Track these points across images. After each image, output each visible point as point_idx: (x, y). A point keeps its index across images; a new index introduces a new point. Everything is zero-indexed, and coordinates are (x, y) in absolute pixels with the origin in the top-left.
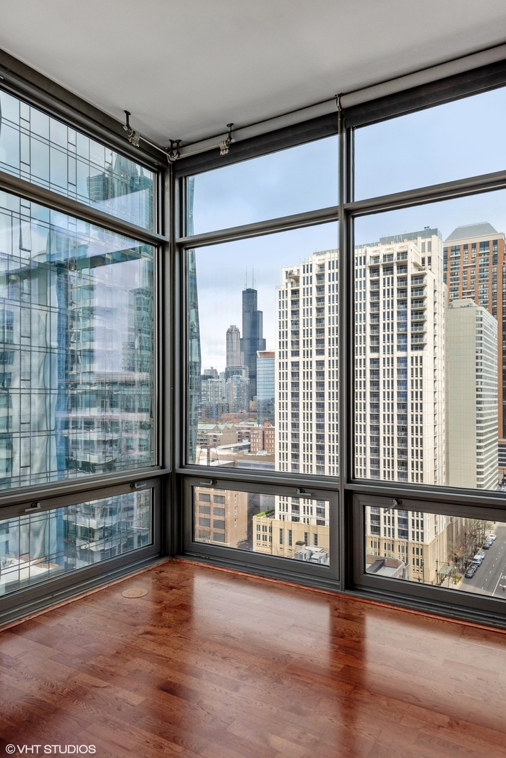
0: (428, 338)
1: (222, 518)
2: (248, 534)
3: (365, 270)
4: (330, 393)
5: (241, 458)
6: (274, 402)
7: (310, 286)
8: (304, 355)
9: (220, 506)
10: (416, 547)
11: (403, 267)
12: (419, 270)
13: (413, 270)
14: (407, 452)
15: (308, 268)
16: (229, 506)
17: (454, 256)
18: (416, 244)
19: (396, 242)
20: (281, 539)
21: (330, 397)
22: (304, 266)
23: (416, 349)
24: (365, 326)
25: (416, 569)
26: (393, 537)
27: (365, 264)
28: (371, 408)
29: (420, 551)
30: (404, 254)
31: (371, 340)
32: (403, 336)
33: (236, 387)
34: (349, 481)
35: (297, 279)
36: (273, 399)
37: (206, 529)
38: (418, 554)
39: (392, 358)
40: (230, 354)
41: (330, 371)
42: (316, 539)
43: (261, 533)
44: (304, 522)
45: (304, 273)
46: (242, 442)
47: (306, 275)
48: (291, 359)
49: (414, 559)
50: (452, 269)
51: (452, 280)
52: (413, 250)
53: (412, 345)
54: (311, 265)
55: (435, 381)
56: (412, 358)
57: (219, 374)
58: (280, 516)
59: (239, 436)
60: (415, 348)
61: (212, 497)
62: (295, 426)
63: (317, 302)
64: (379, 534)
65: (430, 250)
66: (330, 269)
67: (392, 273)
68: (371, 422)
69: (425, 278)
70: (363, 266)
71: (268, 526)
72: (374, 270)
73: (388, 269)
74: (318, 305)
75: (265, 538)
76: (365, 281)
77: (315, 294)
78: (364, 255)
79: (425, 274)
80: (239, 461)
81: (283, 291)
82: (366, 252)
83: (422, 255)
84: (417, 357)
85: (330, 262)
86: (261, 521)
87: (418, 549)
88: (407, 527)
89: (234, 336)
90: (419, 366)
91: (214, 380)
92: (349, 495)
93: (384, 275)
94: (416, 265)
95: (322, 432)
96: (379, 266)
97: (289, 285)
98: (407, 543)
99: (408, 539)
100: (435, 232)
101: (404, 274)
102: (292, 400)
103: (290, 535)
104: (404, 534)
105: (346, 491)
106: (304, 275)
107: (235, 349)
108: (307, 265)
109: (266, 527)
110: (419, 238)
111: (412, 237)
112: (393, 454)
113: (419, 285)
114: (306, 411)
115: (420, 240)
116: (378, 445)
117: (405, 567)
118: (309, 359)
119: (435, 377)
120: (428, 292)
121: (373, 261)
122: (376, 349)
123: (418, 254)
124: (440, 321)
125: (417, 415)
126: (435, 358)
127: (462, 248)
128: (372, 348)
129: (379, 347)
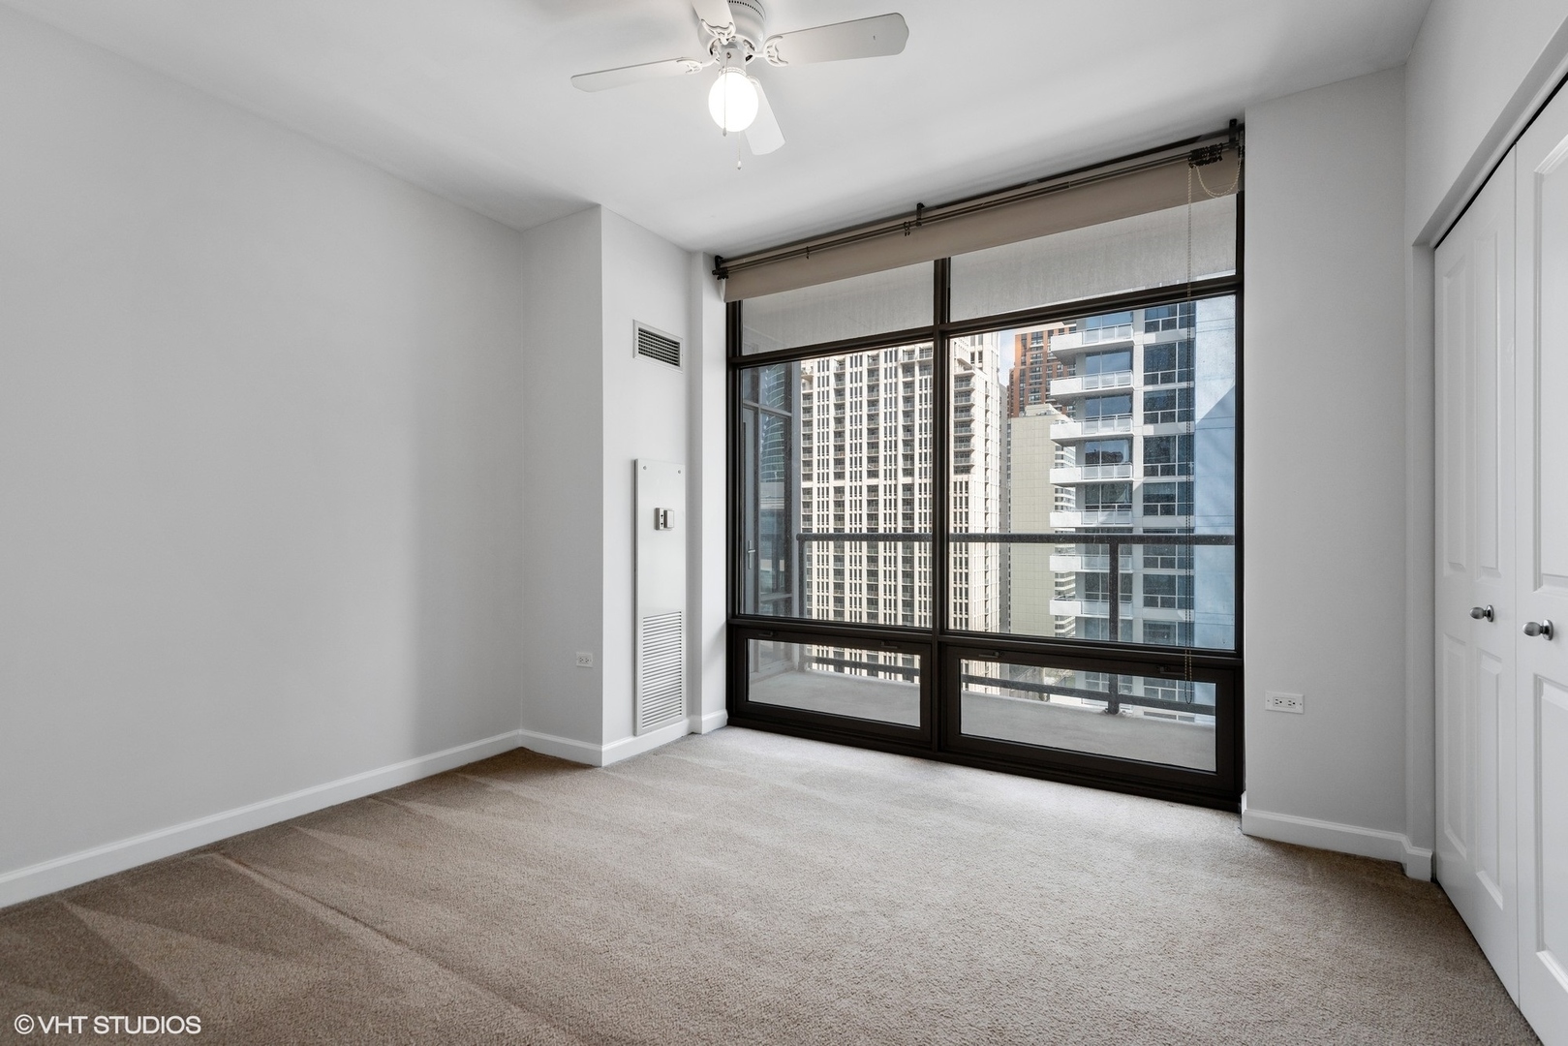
0: (977, 458)
3: (896, 368)
7: (826, 388)
12: (965, 369)
13: (957, 369)
15: (824, 365)
17: (1035, 345)
22: (819, 362)
24: (896, 441)
27: (896, 361)
31: (904, 460)
35: (810, 379)
45: (819, 371)
47: (822, 374)
50: (1032, 363)
51: (1032, 378)
53: (956, 468)
54: (828, 361)
56: (955, 483)
60: (959, 470)
63: (836, 410)
65: (981, 343)
66: (852, 367)
67: (931, 373)
68: (904, 567)
69: (973, 380)
70: (894, 364)
72: (908, 368)
73: (926, 367)
74: (837, 414)
76: (896, 384)
77: (832, 398)
79: (972, 375)
83: (970, 349)
84: (961, 483)
90: (964, 495)
93: (920, 375)
94: (961, 364)
96: (914, 363)
106: (818, 375)
113: (964, 388)
114: (821, 553)
119: (986, 509)
120: (977, 398)
121: (906, 357)
122: (909, 472)
123: (966, 347)
124: (995, 435)
125: (961, 558)
126: (986, 484)
127: (1046, 335)
128: (904, 470)
129: (913, 469)
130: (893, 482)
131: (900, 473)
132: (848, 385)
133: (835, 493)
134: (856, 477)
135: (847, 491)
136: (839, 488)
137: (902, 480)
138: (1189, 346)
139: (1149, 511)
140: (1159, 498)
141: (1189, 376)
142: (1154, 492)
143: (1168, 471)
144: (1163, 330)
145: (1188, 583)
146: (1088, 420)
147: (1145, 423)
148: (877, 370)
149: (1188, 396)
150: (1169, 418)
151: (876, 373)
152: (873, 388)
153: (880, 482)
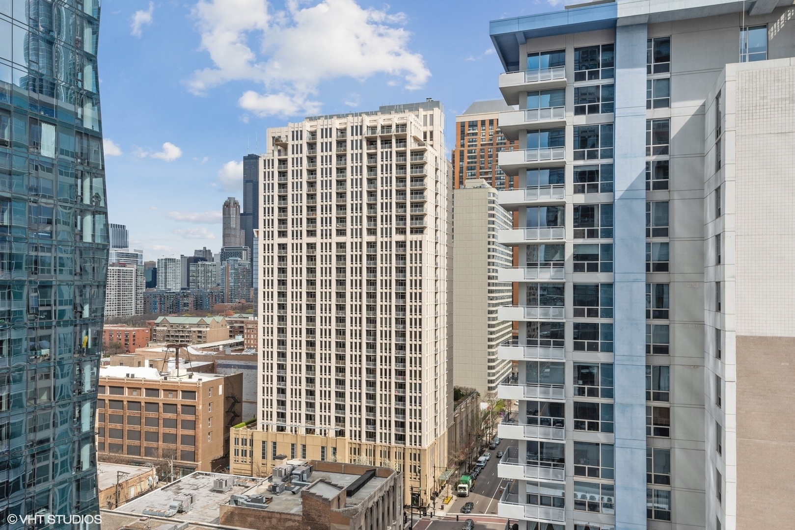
0: (429, 221)
1: (190, 432)
2: (224, 450)
3: (361, 141)
4: (322, 280)
5: (222, 358)
7: (300, 155)
8: (293, 236)
9: (190, 417)
10: (414, 452)
11: (402, 140)
12: (420, 145)
13: (413, 144)
14: (405, 347)
15: (297, 135)
16: (201, 417)
17: (471, 131)
18: (417, 116)
19: (396, 112)
20: (263, 454)
21: (322, 286)
22: (293, 132)
23: (416, 232)
24: (361, 204)
25: (413, 477)
26: (390, 442)
27: (361, 134)
28: (367, 298)
29: (417, 456)
30: (404, 126)
31: (368, 221)
32: (401, 218)
33: (233, 271)
35: (285, 146)
37: (171, 447)
38: (415, 459)
39: (391, 242)
40: (227, 232)
41: (322, 256)
42: (304, 450)
43: (240, 447)
44: (292, 431)
45: (293, 140)
46: (234, 338)
47: (296, 142)
48: (278, 240)
49: (411, 466)
50: (469, 146)
51: (469, 157)
52: (413, 122)
53: (411, 229)
54: (301, 131)
55: (436, 268)
56: (411, 242)
57: (213, 256)
58: (263, 425)
59: (231, 332)
60: (414, 231)
61: (179, 407)
62: (282, 319)
63: (308, 174)
64: (375, 441)
65: (432, 124)
66: (322, 137)
67: (391, 147)
68: (367, 314)
69: (425, 154)
70: (360, 137)
71: (249, 438)
72: (371, 142)
73: (386, 141)
74: (309, 178)
75: (244, 453)
76: (361, 154)
77: (305, 164)
78: (360, 124)
79: (425, 150)
80: (220, 362)
81: (269, 160)
82: (362, 121)
83: (423, 129)
84: (416, 242)
85: (322, 130)
86: (240, 433)
87: (415, 455)
88: (404, 431)
89: (233, 210)
90: (418, 252)
91: (207, 263)
93: (382, 148)
94: (416, 139)
95: (313, 325)
96: (376, 138)
97: (276, 153)
98: (404, 449)
99: (405, 444)
100: (437, 104)
101: (403, 149)
103: (275, 447)
104: (401, 438)
106: (292, 143)
107: (233, 225)
108: (297, 132)
109: (246, 440)
110: (421, 110)
111: (413, 107)
112: (390, 349)
113: (418, 161)
114: (295, 302)
115: (422, 112)
116: (375, 339)
117: (396, 476)
118: (299, 241)
119: (436, 264)
120: (429, 170)
121: (370, 132)
122: (372, 232)
123: (419, 127)
124: (443, 203)
125: (416, 306)
126: (436, 243)
127: (479, 124)
128: (368, 230)
129: (376, 229)
130: (359, 240)
131: (365, 232)
132: (319, 154)
133: (308, 248)
134: (326, 235)
135: (318, 247)
136: (311, 244)
137: (367, 238)
138: (610, 128)
139: (578, 268)
140: (585, 257)
141: (610, 154)
142: (581, 252)
143: (592, 234)
144: (588, 113)
145: (609, 331)
146: (529, 188)
147: (575, 192)
148: (345, 141)
149: (609, 171)
150: (594, 188)
151: (343, 144)
152: (341, 157)
153: (347, 239)
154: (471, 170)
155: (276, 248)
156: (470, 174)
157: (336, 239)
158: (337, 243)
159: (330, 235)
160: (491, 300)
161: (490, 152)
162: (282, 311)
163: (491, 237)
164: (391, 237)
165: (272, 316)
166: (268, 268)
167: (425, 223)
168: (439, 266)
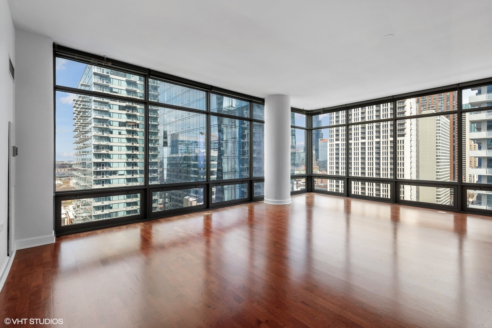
0: (407, 131)
4: (354, 158)
6: (327, 162)
8: (342, 140)
23: (401, 136)
28: (376, 164)
34: (348, 176)
36: (326, 161)
39: (387, 141)
41: (354, 148)
53: (398, 135)
55: (411, 152)
84: (401, 140)
92: (348, 179)
102: (336, 161)
105: (347, 178)
113: (402, 105)
126: (411, 141)
128: (376, 136)
129: (380, 136)
130: (372, 141)
137: (375, 140)
153: (366, 141)
154: (424, 106)
155: (335, 145)
156: (423, 108)
157: (361, 141)
158: (361, 143)
159: (358, 139)
160: (438, 166)
161: (435, 97)
162: (337, 169)
163: (438, 137)
164: (387, 139)
165: (333, 171)
166: (332, 153)
167: (405, 132)
168: (412, 151)
